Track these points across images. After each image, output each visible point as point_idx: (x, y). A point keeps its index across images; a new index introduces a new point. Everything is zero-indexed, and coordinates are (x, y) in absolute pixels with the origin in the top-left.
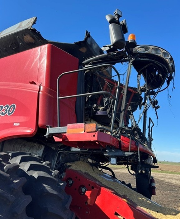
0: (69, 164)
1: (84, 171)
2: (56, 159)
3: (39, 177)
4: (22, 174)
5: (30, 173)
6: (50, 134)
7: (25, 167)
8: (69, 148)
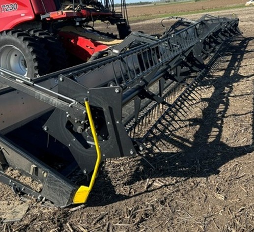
0: (59, 29)
1: (69, 31)
2: (51, 28)
3: (45, 37)
4: (37, 37)
5: (40, 37)
6: (43, 19)
7: (37, 34)
8: (57, 21)
